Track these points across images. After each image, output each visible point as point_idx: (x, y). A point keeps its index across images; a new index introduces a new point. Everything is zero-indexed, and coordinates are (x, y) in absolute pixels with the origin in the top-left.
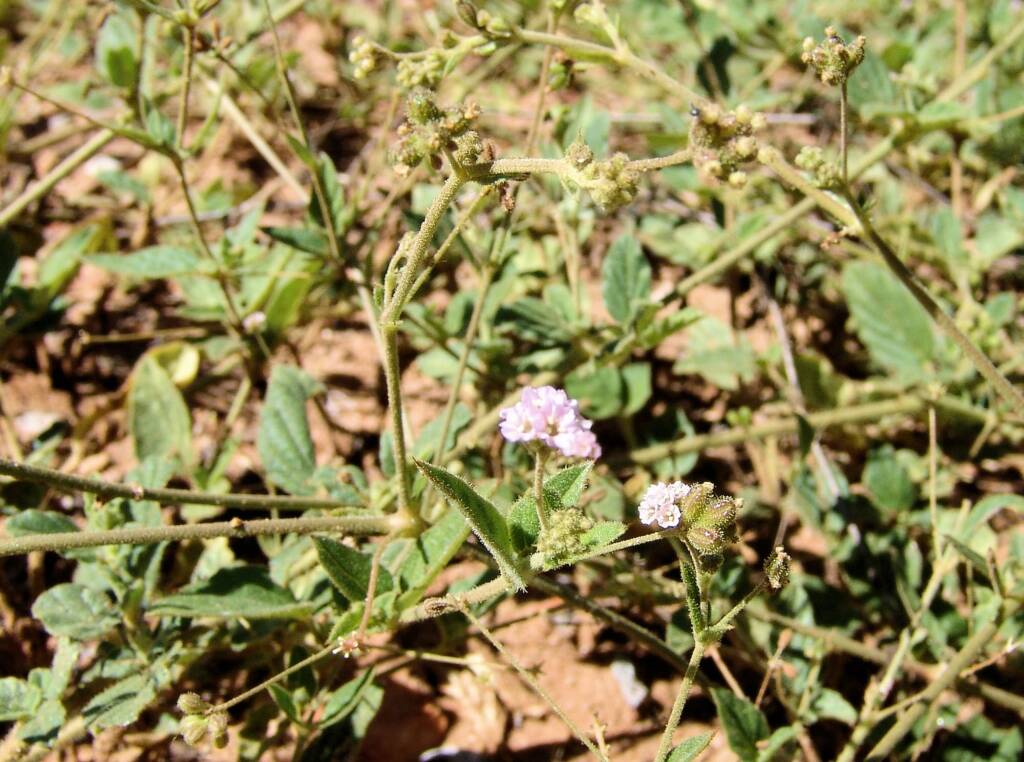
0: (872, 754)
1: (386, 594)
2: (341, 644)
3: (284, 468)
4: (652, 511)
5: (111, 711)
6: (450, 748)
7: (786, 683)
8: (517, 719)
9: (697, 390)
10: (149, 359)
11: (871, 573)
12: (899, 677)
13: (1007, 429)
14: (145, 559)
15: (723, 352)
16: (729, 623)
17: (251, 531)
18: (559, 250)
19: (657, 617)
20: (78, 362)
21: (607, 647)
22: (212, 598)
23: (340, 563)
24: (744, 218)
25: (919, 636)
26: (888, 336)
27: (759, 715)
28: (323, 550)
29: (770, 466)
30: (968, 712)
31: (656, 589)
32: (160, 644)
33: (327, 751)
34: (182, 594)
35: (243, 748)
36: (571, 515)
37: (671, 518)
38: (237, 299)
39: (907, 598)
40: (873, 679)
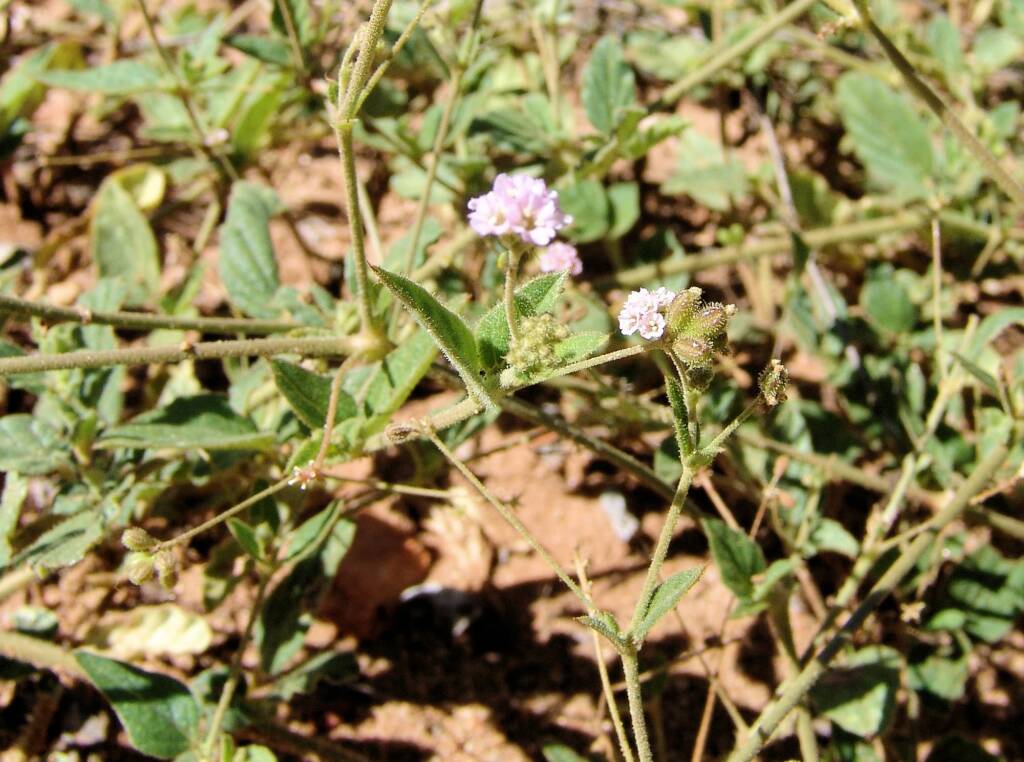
0: (876, 588)
1: (349, 421)
2: (297, 474)
3: (247, 290)
4: (633, 320)
5: (57, 550)
6: (432, 586)
7: (783, 512)
8: (503, 554)
9: (686, 213)
10: (112, 183)
11: (871, 398)
12: (903, 506)
13: (1011, 247)
14: (98, 389)
15: (714, 171)
16: (720, 445)
17: (203, 354)
18: (541, 69)
19: (646, 445)
20: (48, 191)
21: (596, 478)
22: (167, 429)
23: (299, 389)
24: (732, 30)
25: (924, 462)
26: (886, 151)
27: (754, 548)
28: (280, 373)
29: (764, 290)
30: (975, 542)
31: (644, 416)
32: (111, 478)
33: (297, 590)
34: (135, 424)
35: (208, 587)
36: (545, 322)
37: (654, 328)
38: (202, 118)
39: (910, 422)
40: (876, 507)
